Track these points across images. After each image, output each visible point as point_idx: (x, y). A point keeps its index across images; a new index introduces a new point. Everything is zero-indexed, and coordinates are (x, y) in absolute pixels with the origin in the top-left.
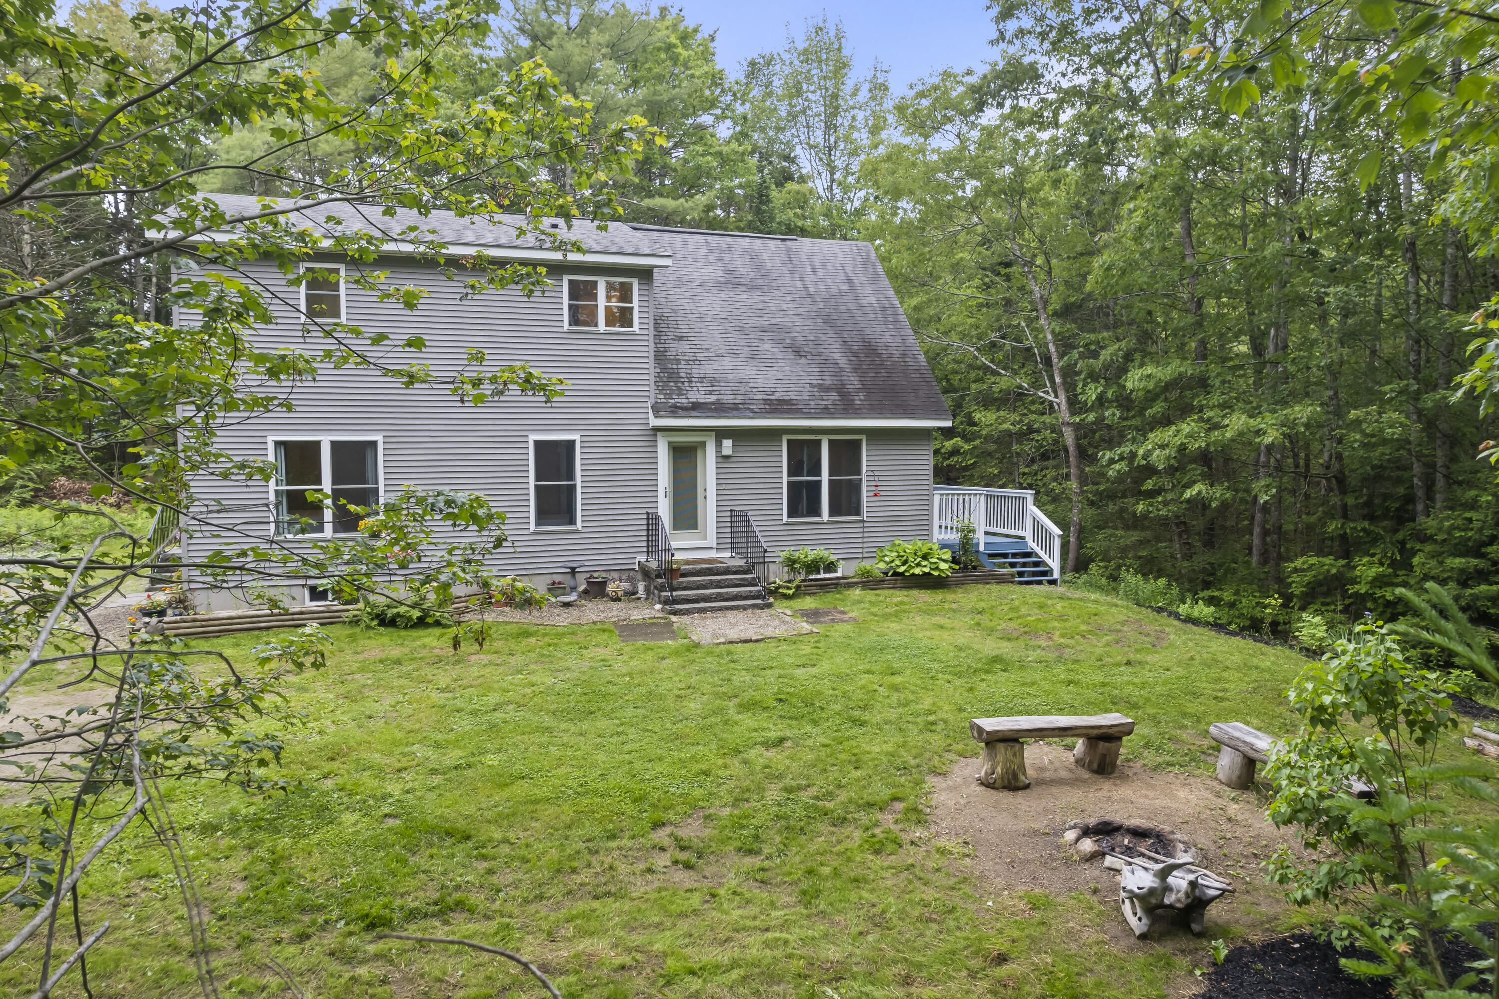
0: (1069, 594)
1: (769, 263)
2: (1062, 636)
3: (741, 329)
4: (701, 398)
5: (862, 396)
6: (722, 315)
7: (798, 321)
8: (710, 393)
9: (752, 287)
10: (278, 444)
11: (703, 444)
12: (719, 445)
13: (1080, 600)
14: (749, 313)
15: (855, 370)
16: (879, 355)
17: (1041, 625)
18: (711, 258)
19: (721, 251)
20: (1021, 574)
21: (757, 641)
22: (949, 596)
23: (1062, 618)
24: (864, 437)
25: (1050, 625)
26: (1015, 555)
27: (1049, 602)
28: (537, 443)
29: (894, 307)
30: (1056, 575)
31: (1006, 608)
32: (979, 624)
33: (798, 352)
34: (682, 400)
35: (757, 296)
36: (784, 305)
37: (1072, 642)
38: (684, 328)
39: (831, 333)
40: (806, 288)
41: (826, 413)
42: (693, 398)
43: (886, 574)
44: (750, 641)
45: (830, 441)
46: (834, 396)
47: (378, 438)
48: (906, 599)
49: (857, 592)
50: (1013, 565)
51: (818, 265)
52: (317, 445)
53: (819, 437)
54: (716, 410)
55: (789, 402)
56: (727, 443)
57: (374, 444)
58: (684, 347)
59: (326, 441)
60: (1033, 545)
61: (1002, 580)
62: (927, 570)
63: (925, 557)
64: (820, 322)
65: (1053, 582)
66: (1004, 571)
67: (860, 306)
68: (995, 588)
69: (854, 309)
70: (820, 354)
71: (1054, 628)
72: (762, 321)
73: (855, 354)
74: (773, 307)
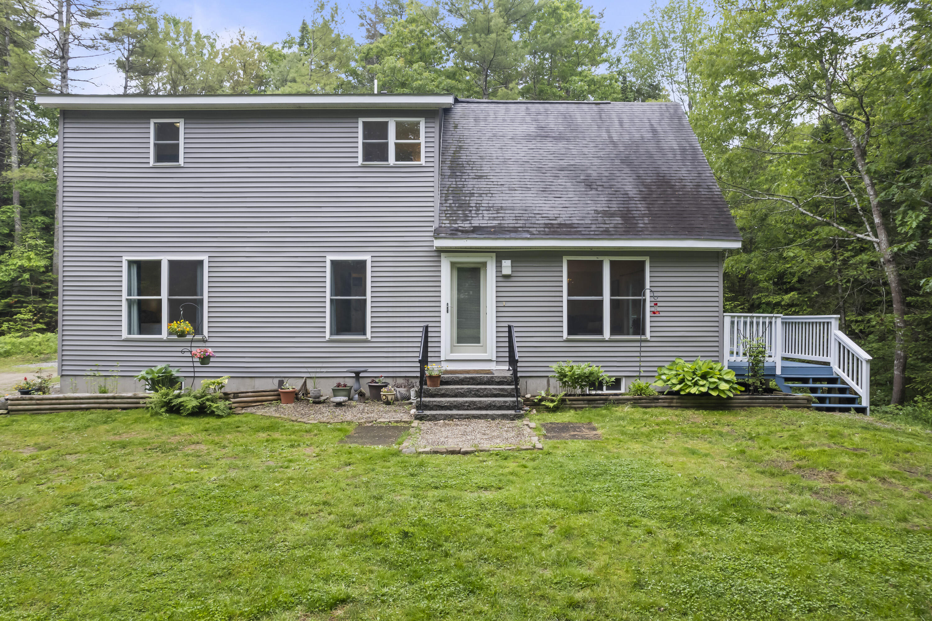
0: (878, 425)
1: (579, 120)
2: (850, 476)
3: (539, 169)
4: (483, 223)
5: (646, 220)
6: (525, 159)
7: (596, 162)
8: (494, 219)
9: (559, 138)
10: (130, 263)
11: (485, 264)
12: (499, 266)
13: (892, 431)
14: (551, 157)
15: (644, 199)
16: (672, 187)
17: (824, 459)
18: (528, 119)
19: (539, 114)
20: (822, 400)
21: (466, 453)
22: (725, 417)
23: (857, 452)
24: (647, 260)
25: (837, 460)
26: (815, 380)
27: (847, 431)
28: (333, 262)
29: (694, 149)
30: (865, 402)
31: (786, 434)
32: (743, 452)
33: (589, 184)
34: (467, 225)
35: (561, 145)
36: (586, 150)
37: (864, 486)
38: (486, 169)
39: (627, 170)
40: (610, 137)
41: (607, 234)
42: (476, 223)
43: (662, 393)
44: (459, 452)
45: (612, 263)
46: (618, 220)
47: (204, 258)
48: (675, 419)
49: (627, 409)
50: (814, 390)
51: (626, 120)
52: (158, 264)
53: (600, 258)
54: (495, 233)
55: (571, 226)
56: (507, 264)
57: (201, 262)
58: (483, 184)
59: (165, 259)
60: (838, 371)
61: (794, 404)
62: (704, 390)
63: (704, 377)
64: (617, 162)
65: (862, 411)
66: (800, 395)
67: (660, 149)
68: (785, 413)
69: (653, 151)
70: (611, 187)
71: (840, 465)
72: (561, 163)
73: (647, 186)
74: (574, 152)
